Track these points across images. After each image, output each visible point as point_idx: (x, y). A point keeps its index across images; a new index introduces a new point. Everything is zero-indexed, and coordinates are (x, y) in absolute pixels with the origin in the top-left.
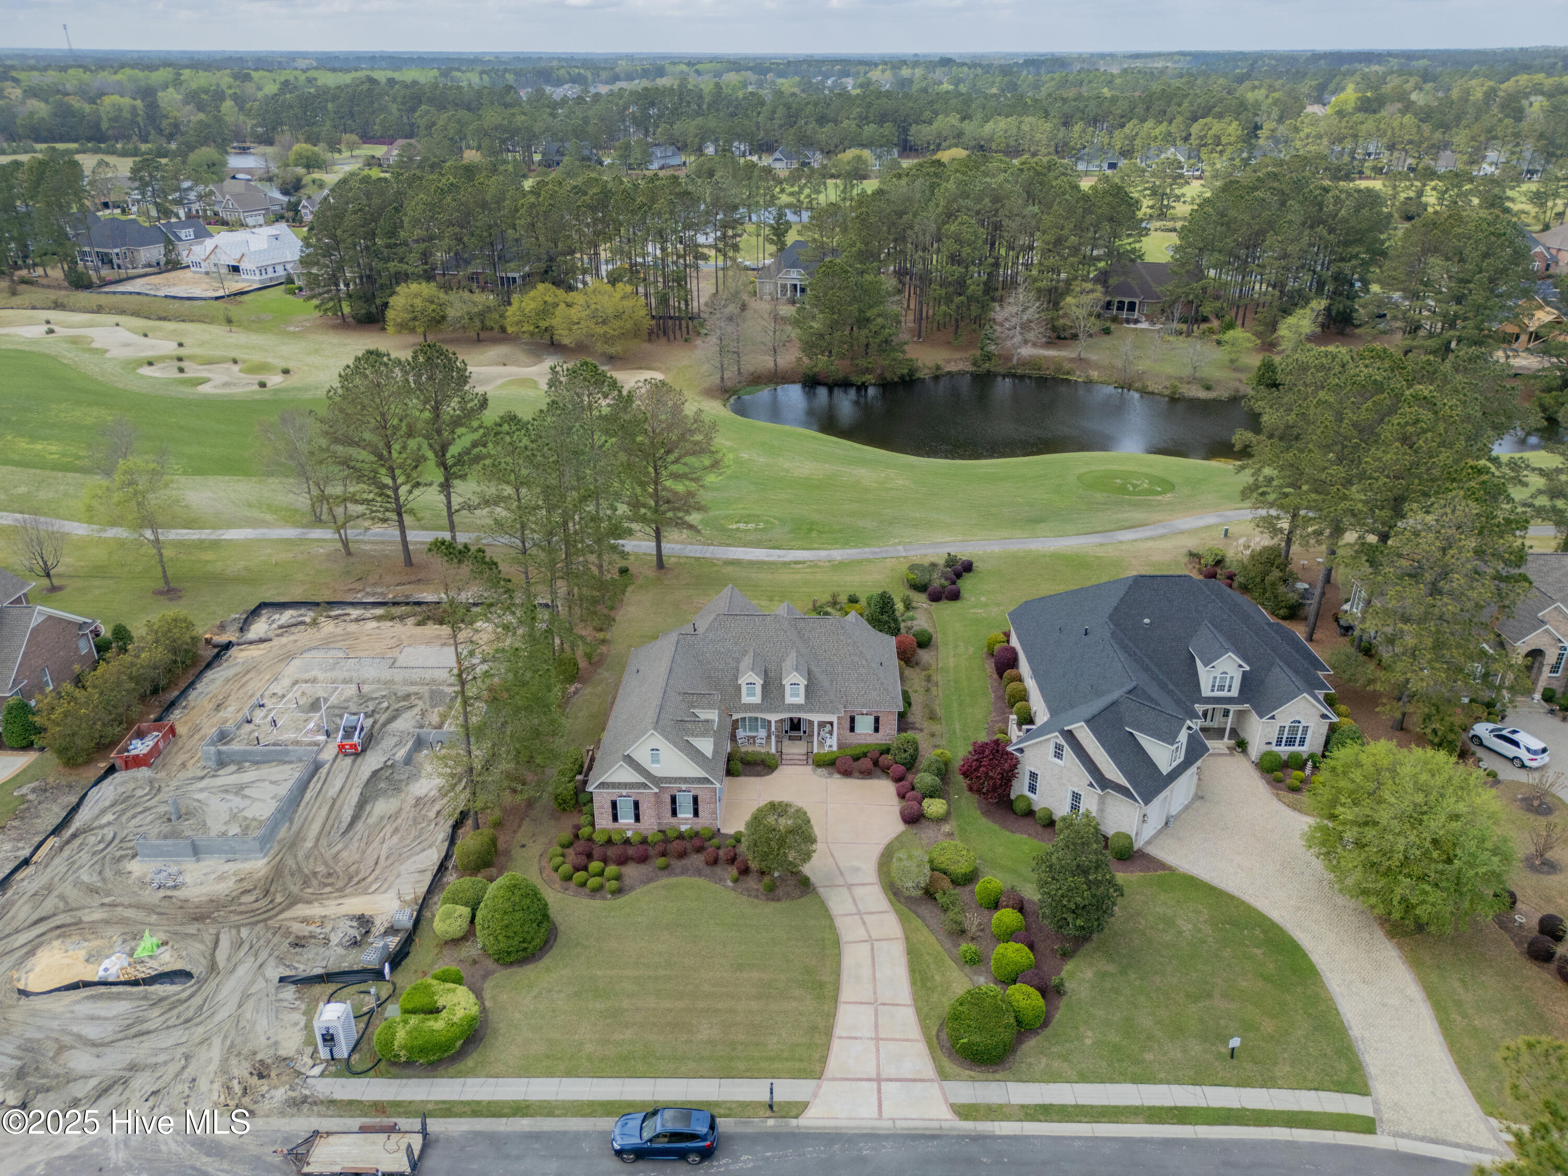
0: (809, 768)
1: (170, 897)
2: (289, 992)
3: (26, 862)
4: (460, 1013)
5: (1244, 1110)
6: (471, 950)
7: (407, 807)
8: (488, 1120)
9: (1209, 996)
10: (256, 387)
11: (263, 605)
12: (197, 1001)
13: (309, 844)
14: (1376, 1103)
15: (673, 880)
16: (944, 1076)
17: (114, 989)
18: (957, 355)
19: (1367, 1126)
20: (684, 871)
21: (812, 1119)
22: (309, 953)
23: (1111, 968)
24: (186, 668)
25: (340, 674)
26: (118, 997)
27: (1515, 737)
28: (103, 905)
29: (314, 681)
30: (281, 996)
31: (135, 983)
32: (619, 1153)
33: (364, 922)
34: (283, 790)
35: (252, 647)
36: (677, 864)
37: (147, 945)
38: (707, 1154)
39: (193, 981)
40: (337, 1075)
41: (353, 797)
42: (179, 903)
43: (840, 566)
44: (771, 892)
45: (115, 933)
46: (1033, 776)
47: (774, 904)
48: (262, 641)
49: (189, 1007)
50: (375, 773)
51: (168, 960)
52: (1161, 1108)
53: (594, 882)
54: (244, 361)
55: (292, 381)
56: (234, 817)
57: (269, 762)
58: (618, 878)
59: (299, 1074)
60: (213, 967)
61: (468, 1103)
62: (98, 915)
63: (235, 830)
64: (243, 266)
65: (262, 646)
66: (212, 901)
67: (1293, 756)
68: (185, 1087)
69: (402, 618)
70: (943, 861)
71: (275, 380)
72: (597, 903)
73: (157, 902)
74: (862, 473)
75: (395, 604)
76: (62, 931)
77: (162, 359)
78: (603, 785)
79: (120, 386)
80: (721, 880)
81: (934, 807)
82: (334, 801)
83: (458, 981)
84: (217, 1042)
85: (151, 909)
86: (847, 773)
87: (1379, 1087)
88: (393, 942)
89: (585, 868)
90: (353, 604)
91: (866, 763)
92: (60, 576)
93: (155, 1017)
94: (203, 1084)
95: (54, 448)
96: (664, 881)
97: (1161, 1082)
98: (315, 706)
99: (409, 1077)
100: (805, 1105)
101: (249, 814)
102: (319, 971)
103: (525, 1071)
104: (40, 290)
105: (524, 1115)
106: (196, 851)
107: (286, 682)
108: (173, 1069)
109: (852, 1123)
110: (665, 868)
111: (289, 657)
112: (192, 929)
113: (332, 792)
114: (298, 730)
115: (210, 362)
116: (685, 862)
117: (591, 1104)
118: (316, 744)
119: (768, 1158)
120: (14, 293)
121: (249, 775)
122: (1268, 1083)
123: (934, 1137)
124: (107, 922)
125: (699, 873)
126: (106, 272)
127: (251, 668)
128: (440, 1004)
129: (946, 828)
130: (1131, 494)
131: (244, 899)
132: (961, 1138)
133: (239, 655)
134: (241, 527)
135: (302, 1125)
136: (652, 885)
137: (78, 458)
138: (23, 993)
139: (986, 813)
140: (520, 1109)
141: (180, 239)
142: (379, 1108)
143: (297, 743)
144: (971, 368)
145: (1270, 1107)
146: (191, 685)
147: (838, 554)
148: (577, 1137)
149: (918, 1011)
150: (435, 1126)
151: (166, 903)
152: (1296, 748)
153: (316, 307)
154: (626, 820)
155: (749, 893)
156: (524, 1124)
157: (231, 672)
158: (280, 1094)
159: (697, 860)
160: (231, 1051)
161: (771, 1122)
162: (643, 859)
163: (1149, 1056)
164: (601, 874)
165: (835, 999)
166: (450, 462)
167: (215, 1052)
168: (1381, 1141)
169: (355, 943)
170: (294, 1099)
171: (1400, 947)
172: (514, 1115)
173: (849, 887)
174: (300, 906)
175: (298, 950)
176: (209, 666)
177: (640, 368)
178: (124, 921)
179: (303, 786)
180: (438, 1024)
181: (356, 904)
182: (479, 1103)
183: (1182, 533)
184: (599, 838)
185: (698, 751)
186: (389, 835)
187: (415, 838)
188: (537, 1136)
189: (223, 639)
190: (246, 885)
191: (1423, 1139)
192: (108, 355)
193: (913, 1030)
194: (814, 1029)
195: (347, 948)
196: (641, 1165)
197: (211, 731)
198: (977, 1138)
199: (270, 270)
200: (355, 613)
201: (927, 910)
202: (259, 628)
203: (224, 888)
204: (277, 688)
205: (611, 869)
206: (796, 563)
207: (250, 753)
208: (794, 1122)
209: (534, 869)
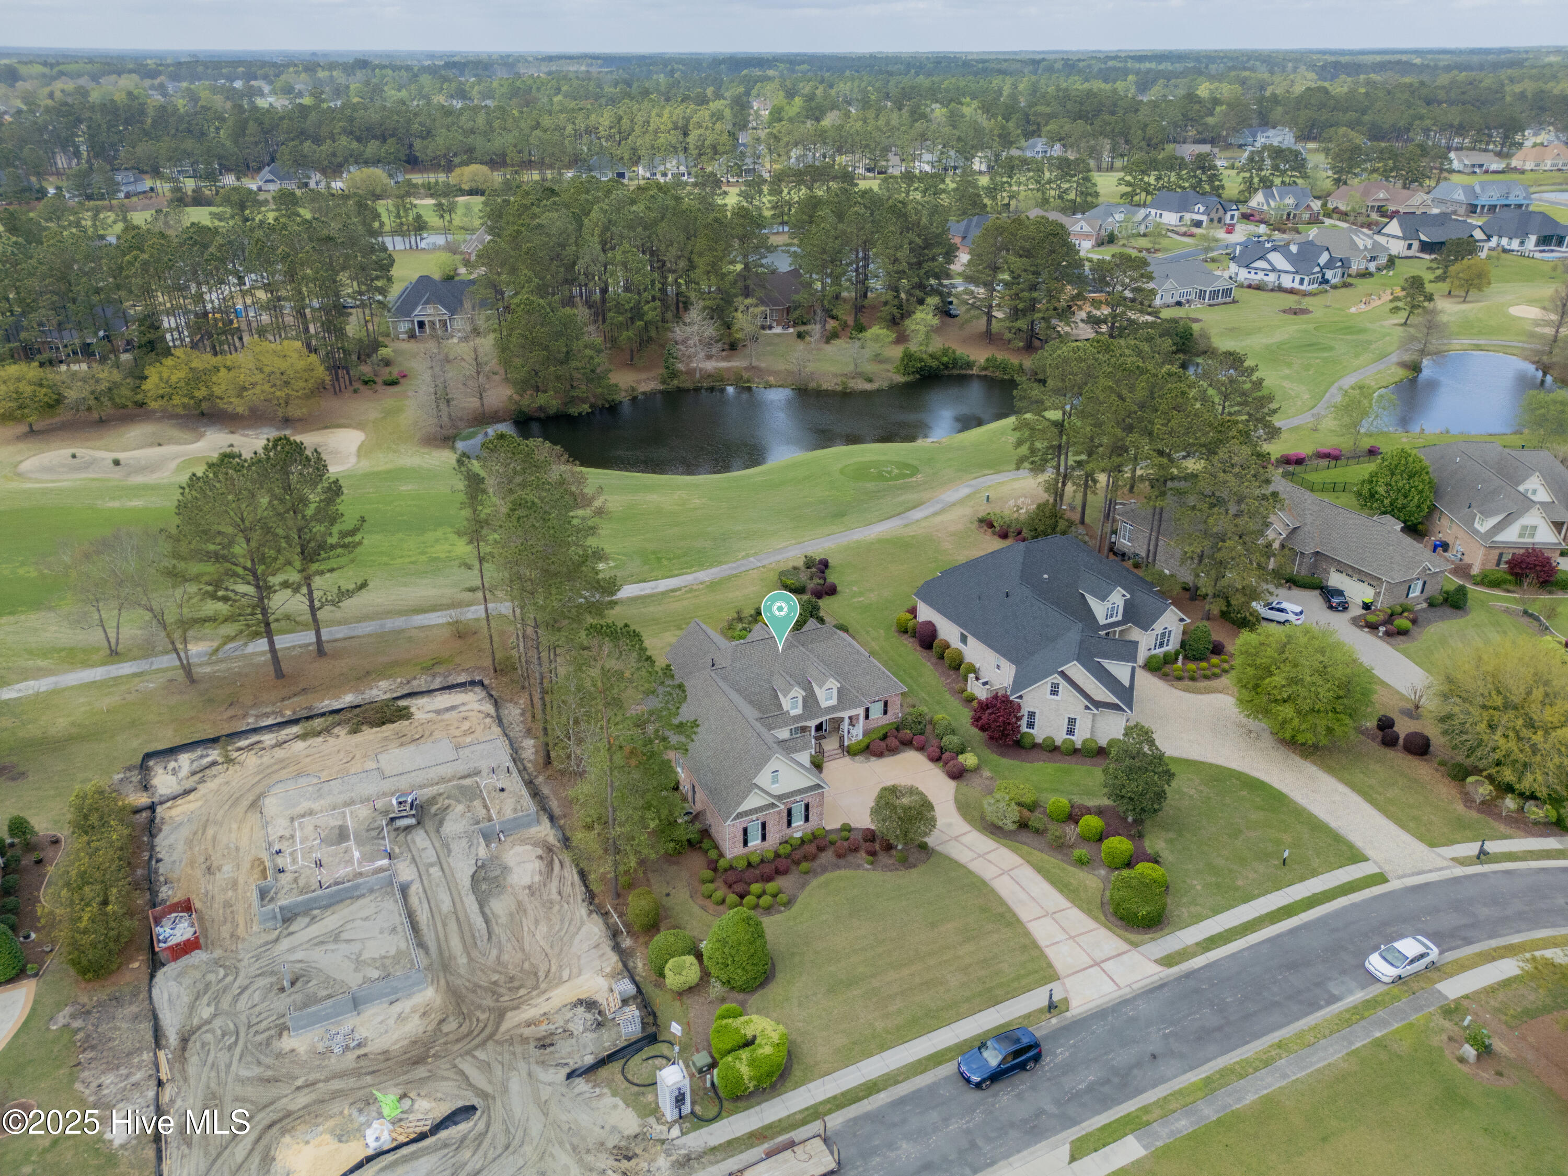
0: (851, 758)
1: (365, 1055)
2: (581, 1085)
3: (158, 1083)
4: (772, 1035)
5: (1314, 895)
6: (716, 990)
7: (525, 898)
8: (854, 1106)
9: (1241, 832)
11: (144, 757)
12: (496, 1127)
13: (463, 960)
14: (1375, 863)
15: (821, 879)
16: (1135, 945)
17: (405, 1151)
18: (643, 376)
19: (1380, 878)
20: (825, 869)
21: (1079, 1007)
23: (1171, 835)
28: (298, 1088)
30: (577, 1091)
33: (587, 1004)
35: (180, 802)
36: (815, 865)
37: (388, 1103)
38: (1036, 1058)
39: (478, 1113)
40: (695, 1128)
41: (471, 905)
42: (381, 1057)
43: (713, 586)
44: (906, 863)
45: (341, 1108)
46: (1032, 715)
47: (914, 871)
49: (494, 1137)
50: (474, 876)
51: (428, 1107)
52: (1272, 912)
53: (763, 901)
56: (358, 962)
57: (342, 901)
58: (780, 892)
59: (663, 1142)
61: (827, 1101)
62: (303, 1099)
63: (371, 974)
65: (192, 797)
66: (415, 1042)
67: (1166, 655)
69: (327, 730)
73: (354, 1065)
74: (654, 498)
75: (303, 719)
76: (282, 1126)
78: (738, 816)
80: (858, 867)
81: (968, 760)
82: (455, 913)
83: (746, 1012)
84: (555, 1150)
85: (355, 1073)
86: (880, 755)
87: (1369, 852)
88: (632, 1010)
89: (749, 893)
90: (253, 731)
91: (893, 742)
96: (815, 882)
97: (1259, 896)
98: (337, 834)
99: (759, 1104)
100: (1065, 1000)
101: (372, 955)
103: (849, 1059)
105: (879, 1091)
106: (349, 1007)
107: (280, 823)
109: (1106, 999)
110: (808, 871)
112: (421, 1072)
113: (446, 906)
114: (348, 862)
116: (820, 861)
117: (919, 1061)
118: (381, 870)
119: (1074, 1045)
121: (330, 921)
122: (1314, 873)
123: (1162, 986)
124: (320, 1101)
125: (837, 867)
127: (204, 823)
128: (749, 1035)
129: (989, 773)
130: (887, 480)
131: (446, 1028)
132: (1179, 979)
133: (174, 814)
136: (808, 888)
139: (1002, 755)
140: (871, 1088)
142: (757, 1136)
143: (357, 875)
144: (661, 387)
145: (1326, 888)
146: (151, 858)
147: (705, 575)
148: (932, 1089)
149: (1080, 908)
151: (363, 1063)
152: (1165, 649)
154: (754, 842)
155: (887, 868)
156: (882, 1098)
157: (184, 833)
158: (662, 1163)
159: (827, 856)
160: (577, 1151)
161: (1054, 1021)
162: (786, 870)
163: (1240, 883)
164: (764, 893)
167: (564, 1158)
168: (1394, 885)
169: (600, 1024)
170: (677, 1161)
171: (1314, 763)
172: (870, 1094)
173: (957, 840)
174: (509, 1014)
175: (549, 1050)
176: (149, 833)
177: (326, 428)
178: (338, 1094)
181: (564, 994)
182: (835, 1098)
183: (954, 504)
184: (741, 864)
186: (533, 928)
187: (562, 921)
188: (901, 1102)
190: (436, 1016)
191: (1413, 874)
193: (1090, 924)
194: (1024, 948)
195: (594, 1030)
196: (998, 1087)
198: (1189, 975)
200: (268, 739)
201: (1025, 836)
202: (166, 781)
203: (414, 1027)
204: (277, 831)
205: (770, 887)
206: (673, 591)
207: (315, 900)
208: (1068, 1014)
209: (696, 909)
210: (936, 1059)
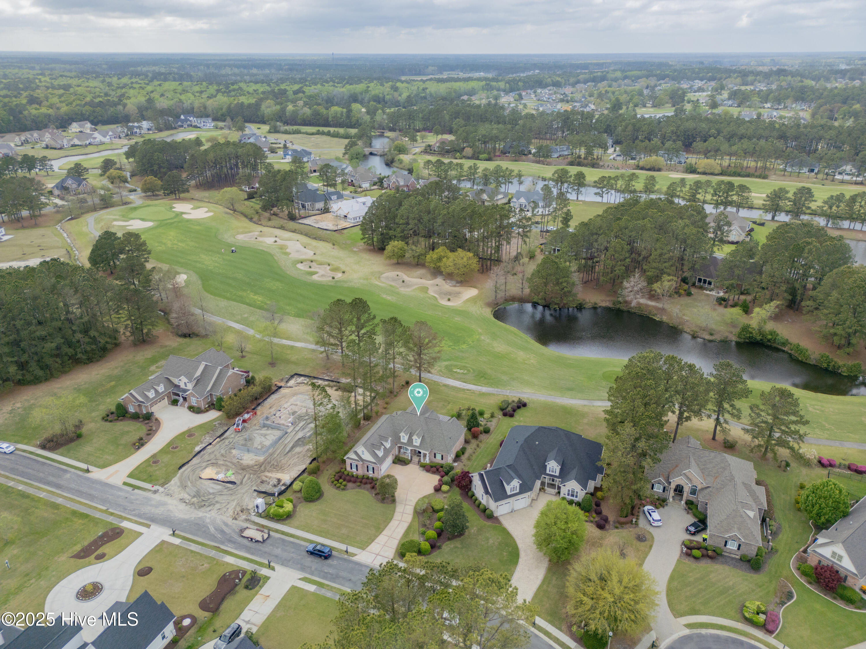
0: (418, 467)
1: (239, 462)
2: (255, 494)
3: (210, 444)
4: (287, 509)
6: (299, 495)
7: (304, 451)
10: (331, 278)
11: (296, 374)
12: (235, 490)
13: (275, 455)
15: (360, 490)
17: (219, 482)
20: (364, 489)
21: (355, 559)
22: (263, 485)
24: (267, 393)
25: (304, 404)
26: (219, 484)
27: (652, 513)
28: (224, 460)
29: (296, 405)
30: (253, 494)
31: (223, 482)
32: (307, 551)
33: (279, 480)
34: (275, 438)
35: (287, 389)
36: (363, 486)
37: (230, 473)
38: (326, 558)
39: (236, 485)
40: (257, 516)
41: (291, 445)
42: (240, 464)
43: (482, 395)
44: (384, 501)
45: (224, 468)
48: (290, 387)
49: (233, 491)
50: (299, 439)
51: (233, 479)
53: (338, 485)
54: (332, 265)
55: (345, 277)
56: (261, 443)
57: (275, 429)
58: (345, 486)
59: (249, 513)
60: (241, 483)
61: (282, 531)
62: (222, 462)
63: (259, 447)
64: (348, 216)
65: (289, 389)
66: (248, 465)
67: (571, 500)
68: (225, 509)
69: (332, 387)
70: (433, 504)
71: (339, 276)
72: (337, 491)
75: (333, 381)
76: (213, 464)
77: (306, 260)
78: (348, 458)
79: (288, 273)
80: (373, 494)
81: (445, 488)
82: (286, 445)
83: (291, 501)
84: (236, 501)
85: (234, 464)
86: (428, 471)
88: (283, 488)
89: (338, 481)
90: (321, 379)
91: (433, 469)
92: (247, 352)
93: (225, 492)
94: (229, 510)
95: (260, 299)
96: (357, 490)
98: (294, 413)
100: (356, 555)
101: (264, 443)
102: (263, 490)
103: (297, 528)
104: (279, 219)
106: (248, 451)
107: (289, 404)
108: (224, 505)
109: (364, 562)
110: (359, 486)
111: (294, 395)
112: (240, 472)
113: (286, 442)
114: (286, 420)
115: (321, 264)
116: (366, 486)
118: (288, 426)
119: (342, 564)
120: (270, 220)
121: (269, 432)
124: (223, 465)
125: (368, 490)
126: (302, 212)
127: (284, 396)
128: (284, 506)
129: (444, 495)
131: (255, 467)
133: (283, 391)
134: (302, 342)
135: (245, 525)
136: (354, 490)
137: (266, 304)
138: (200, 478)
139: (461, 494)
140: (292, 536)
141: (331, 200)
142: (263, 526)
143: (283, 425)
144: (612, 306)
146: (266, 399)
147: (485, 389)
148: (301, 546)
149: (401, 541)
150: (272, 533)
151: (237, 463)
152: (574, 498)
153: (364, 243)
154: (354, 470)
155: (377, 499)
156: (292, 539)
157: (279, 396)
158: (244, 517)
159: (369, 486)
160: (238, 504)
162: (355, 482)
164: (341, 483)
165: (381, 533)
166: (361, 335)
167: (234, 503)
169: (275, 486)
170: (246, 519)
173: (405, 505)
174: (267, 472)
176: (273, 393)
178: (227, 466)
179: (280, 438)
180: (281, 510)
181: (279, 475)
182: (284, 532)
184: (346, 473)
185: (376, 454)
186: (296, 458)
187: (302, 460)
189: (280, 384)
190: (257, 463)
192: (290, 256)
193: (396, 546)
195: (272, 486)
196: (311, 556)
197: (265, 415)
199: (358, 218)
201: (421, 517)
202: (292, 382)
203: (251, 463)
204: (286, 406)
205: (344, 483)
206: (468, 390)
207: (271, 425)
208: (351, 558)
209: (327, 477)
210: (311, 542)
